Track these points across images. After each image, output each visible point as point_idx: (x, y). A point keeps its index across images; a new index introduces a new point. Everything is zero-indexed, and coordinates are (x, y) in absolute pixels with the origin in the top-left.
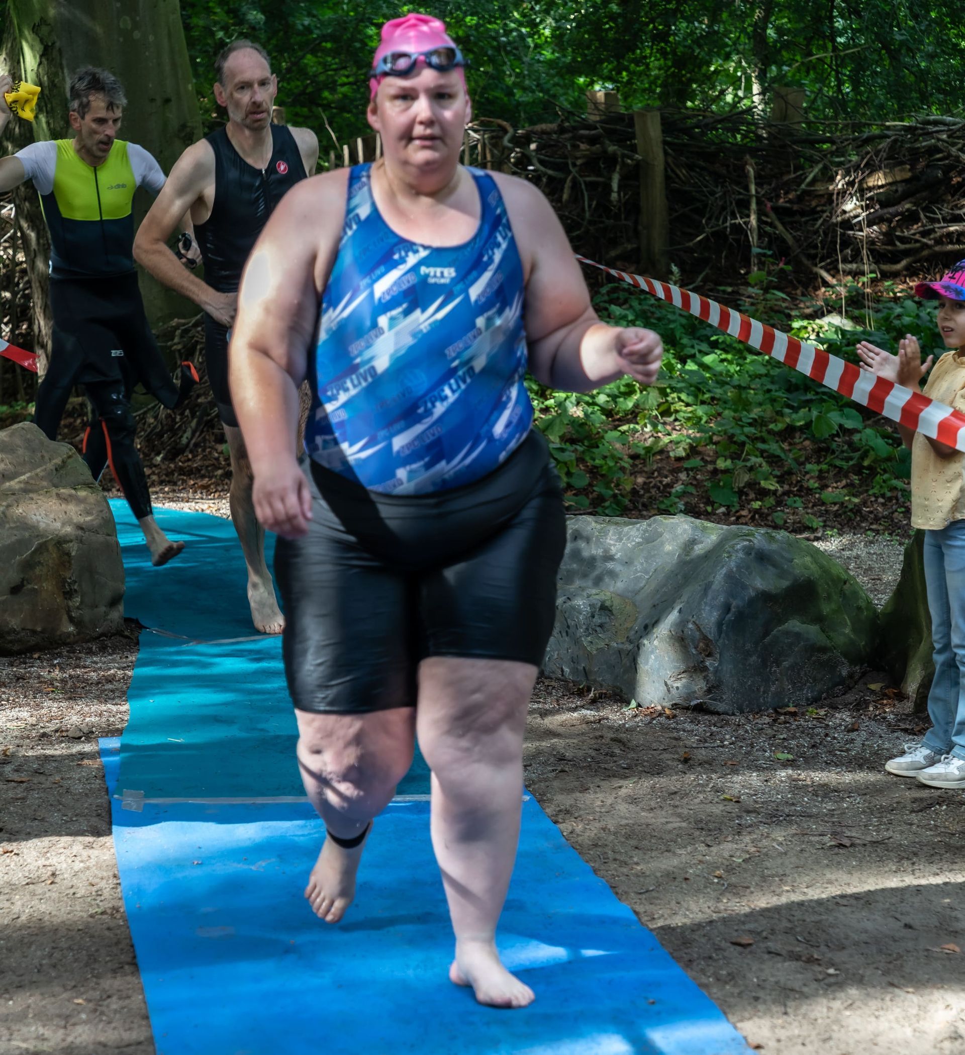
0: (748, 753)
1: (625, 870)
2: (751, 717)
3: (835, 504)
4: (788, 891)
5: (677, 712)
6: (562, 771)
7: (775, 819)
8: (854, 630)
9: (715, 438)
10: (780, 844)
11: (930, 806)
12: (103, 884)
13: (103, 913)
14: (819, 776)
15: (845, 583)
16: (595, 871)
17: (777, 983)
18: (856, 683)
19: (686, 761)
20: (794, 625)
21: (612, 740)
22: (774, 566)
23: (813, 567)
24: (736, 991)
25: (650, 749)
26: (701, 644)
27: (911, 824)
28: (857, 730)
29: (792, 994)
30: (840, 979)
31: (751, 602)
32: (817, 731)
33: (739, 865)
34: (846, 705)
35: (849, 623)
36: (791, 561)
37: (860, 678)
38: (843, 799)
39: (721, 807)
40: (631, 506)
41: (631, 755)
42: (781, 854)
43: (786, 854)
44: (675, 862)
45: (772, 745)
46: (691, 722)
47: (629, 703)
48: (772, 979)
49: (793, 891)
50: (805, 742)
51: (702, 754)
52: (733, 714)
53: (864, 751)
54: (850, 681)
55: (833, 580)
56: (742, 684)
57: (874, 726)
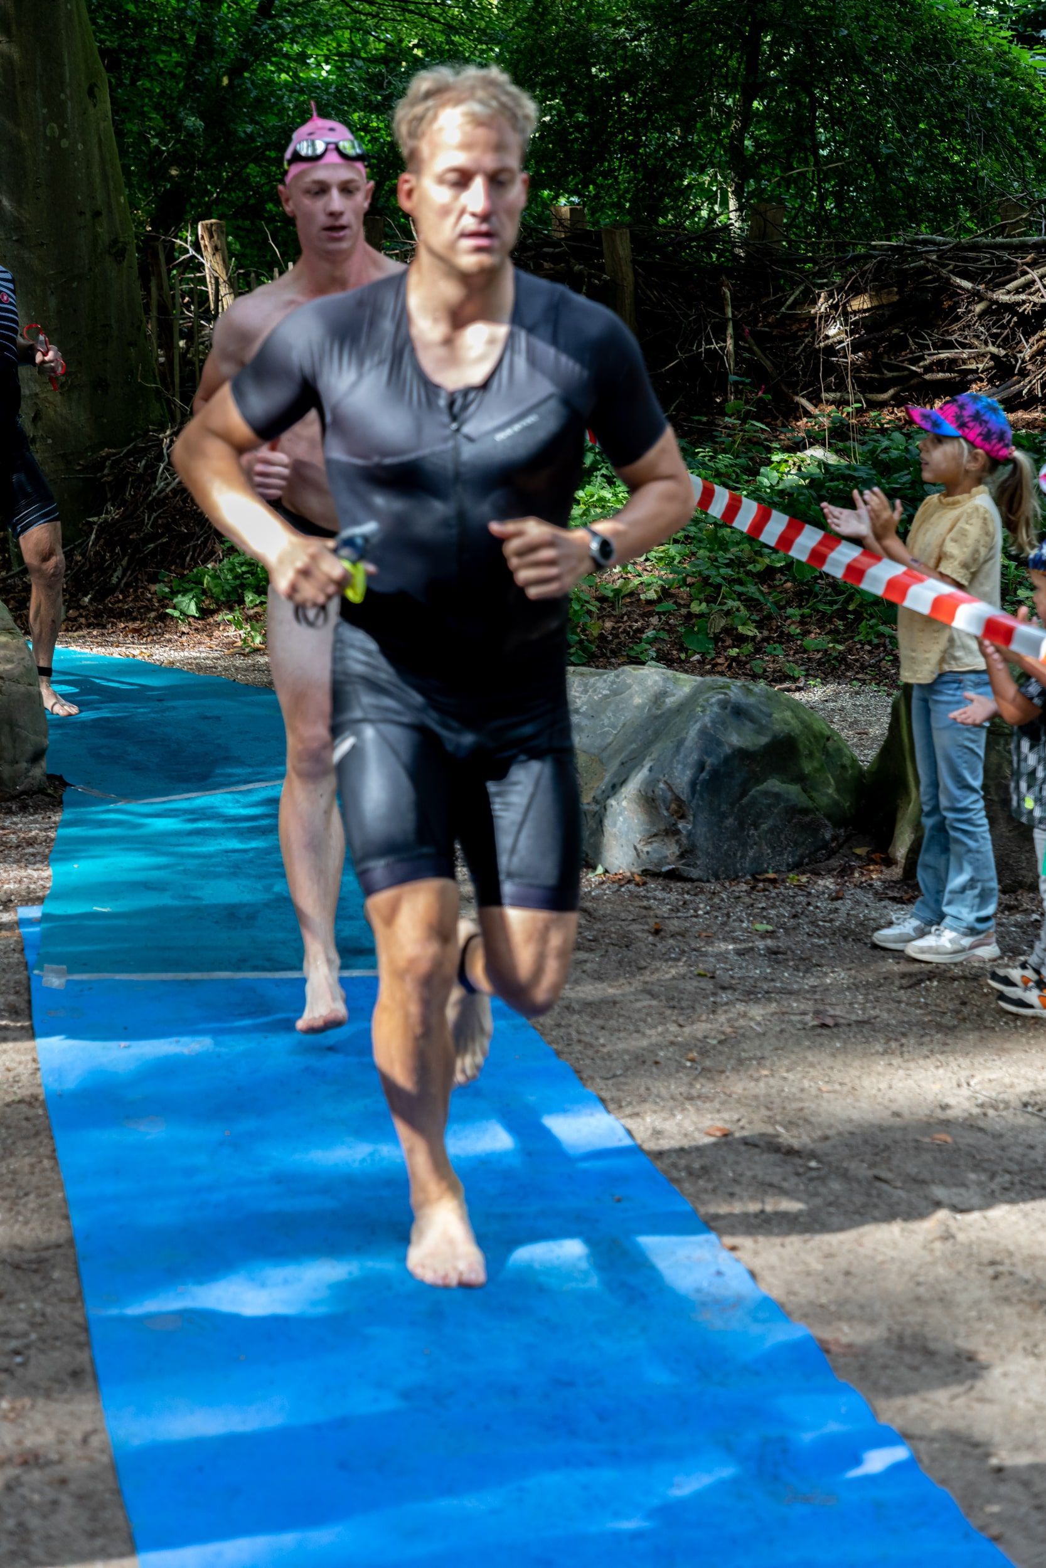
0: (724, 924)
1: (590, 1053)
2: (727, 884)
3: (818, 651)
4: (766, 1076)
5: (648, 879)
7: (752, 997)
8: (838, 790)
9: (689, 580)
10: (759, 1024)
11: (921, 980)
12: (21, 1069)
13: (21, 1101)
15: (828, 739)
16: (558, 1054)
17: (754, 1177)
18: (840, 846)
19: (657, 932)
20: (774, 784)
22: (752, 721)
23: (794, 722)
24: (710, 1186)
25: (618, 918)
26: (673, 806)
27: (899, 1002)
28: (841, 898)
29: (770, 1190)
30: (822, 1172)
31: (727, 760)
32: (798, 899)
33: (714, 1047)
34: (830, 871)
35: (832, 782)
36: (770, 715)
37: (845, 842)
38: (826, 974)
39: (695, 983)
40: (598, 653)
41: (598, 926)
42: (759, 1035)
43: (764, 1034)
44: (645, 1043)
45: (749, 915)
46: (663, 889)
47: (594, 868)
48: (749, 1174)
49: (773, 1076)
50: (786, 911)
51: (674, 925)
52: (708, 881)
54: (834, 845)
55: (815, 737)
56: (717, 848)
57: (859, 894)
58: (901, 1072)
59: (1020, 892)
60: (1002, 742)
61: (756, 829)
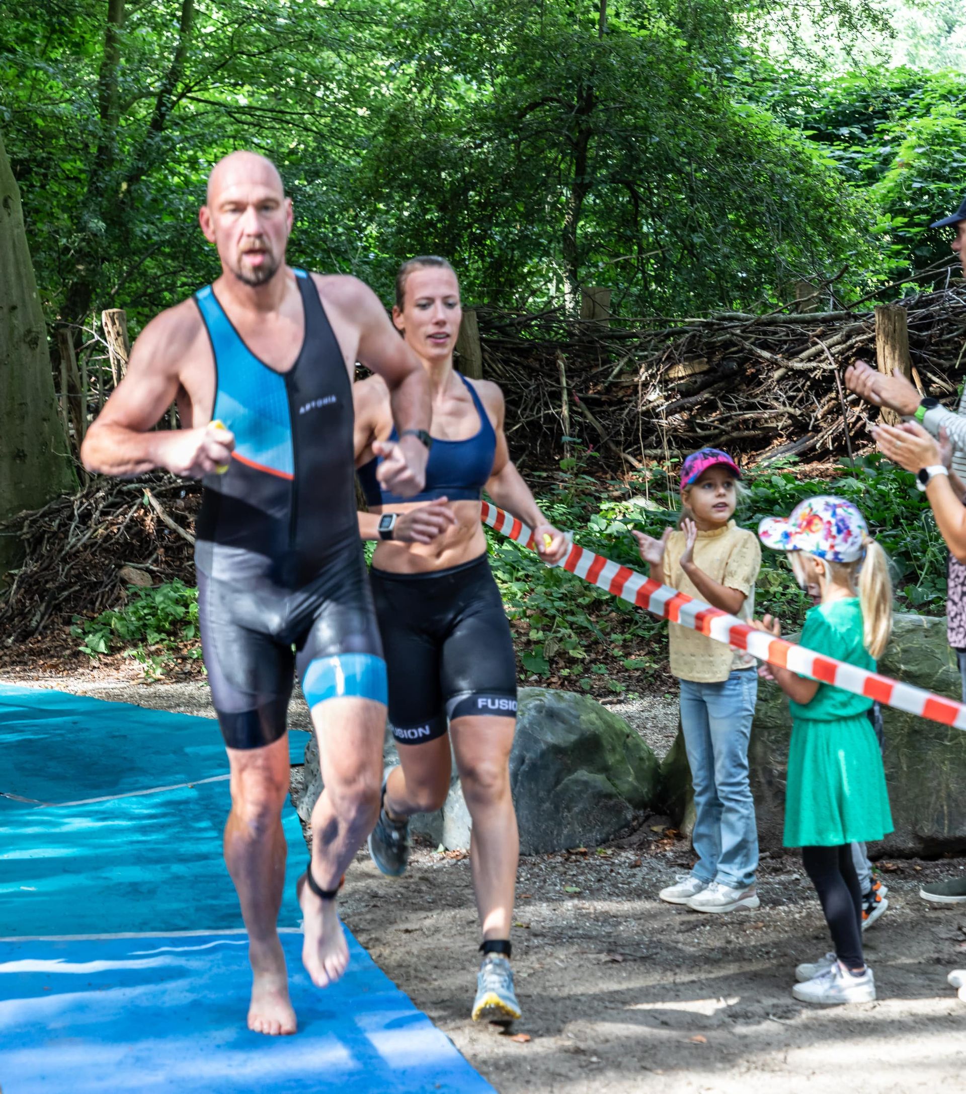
0: (541, 888)
1: (425, 985)
2: (545, 857)
3: (637, 670)
6: (375, 906)
7: (559, 941)
8: (637, 778)
9: (529, 612)
10: (562, 961)
11: (697, 926)
14: (601, 906)
15: (628, 736)
16: (398, 986)
17: (547, 1070)
18: (640, 825)
20: (583, 774)
21: (422, 879)
22: (564, 721)
23: (598, 722)
24: (512, 1076)
25: (453, 885)
27: (677, 942)
28: (639, 866)
29: (558, 1078)
30: (601, 1065)
31: (543, 754)
32: (603, 868)
33: (525, 979)
34: (631, 845)
35: (632, 771)
36: (578, 717)
37: (644, 821)
38: (620, 923)
41: (437, 891)
42: (561, 969)
43: (566, 969)
45: (562, 880)
47: (436, 847)
48: (543, 1067)
50: (592, 877)
52: (530, 855)
53: (643, 883)
54: (635, 823)
55: (616, 734)
56: (537, 828)
57: (654, 863)
58: (672, 993)
59: (785, 857)
60: (766, 734)
61: (569, 811)
